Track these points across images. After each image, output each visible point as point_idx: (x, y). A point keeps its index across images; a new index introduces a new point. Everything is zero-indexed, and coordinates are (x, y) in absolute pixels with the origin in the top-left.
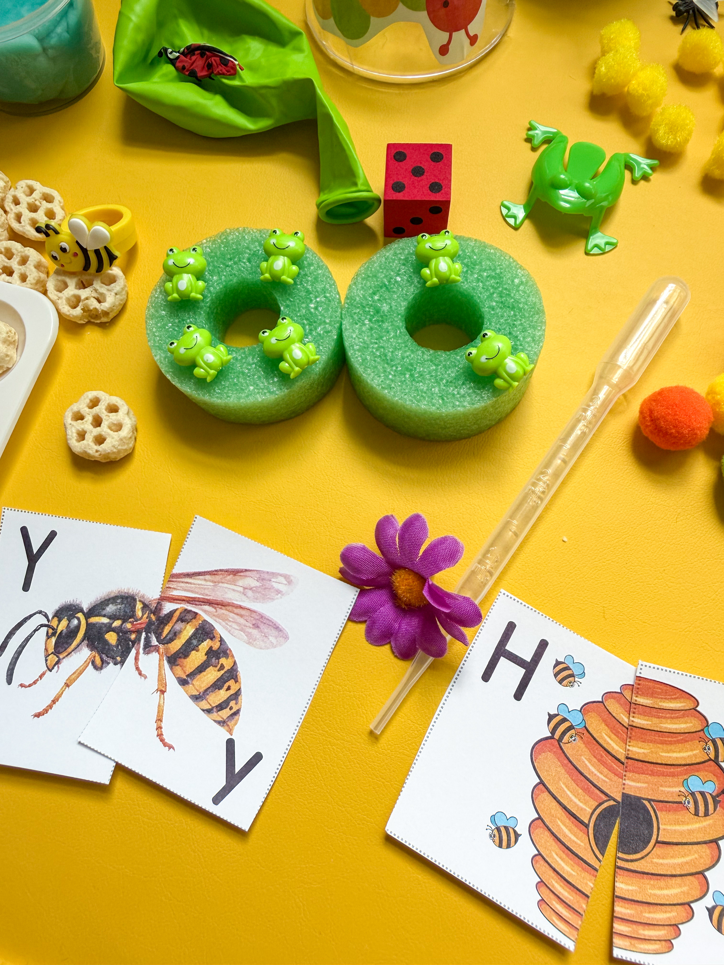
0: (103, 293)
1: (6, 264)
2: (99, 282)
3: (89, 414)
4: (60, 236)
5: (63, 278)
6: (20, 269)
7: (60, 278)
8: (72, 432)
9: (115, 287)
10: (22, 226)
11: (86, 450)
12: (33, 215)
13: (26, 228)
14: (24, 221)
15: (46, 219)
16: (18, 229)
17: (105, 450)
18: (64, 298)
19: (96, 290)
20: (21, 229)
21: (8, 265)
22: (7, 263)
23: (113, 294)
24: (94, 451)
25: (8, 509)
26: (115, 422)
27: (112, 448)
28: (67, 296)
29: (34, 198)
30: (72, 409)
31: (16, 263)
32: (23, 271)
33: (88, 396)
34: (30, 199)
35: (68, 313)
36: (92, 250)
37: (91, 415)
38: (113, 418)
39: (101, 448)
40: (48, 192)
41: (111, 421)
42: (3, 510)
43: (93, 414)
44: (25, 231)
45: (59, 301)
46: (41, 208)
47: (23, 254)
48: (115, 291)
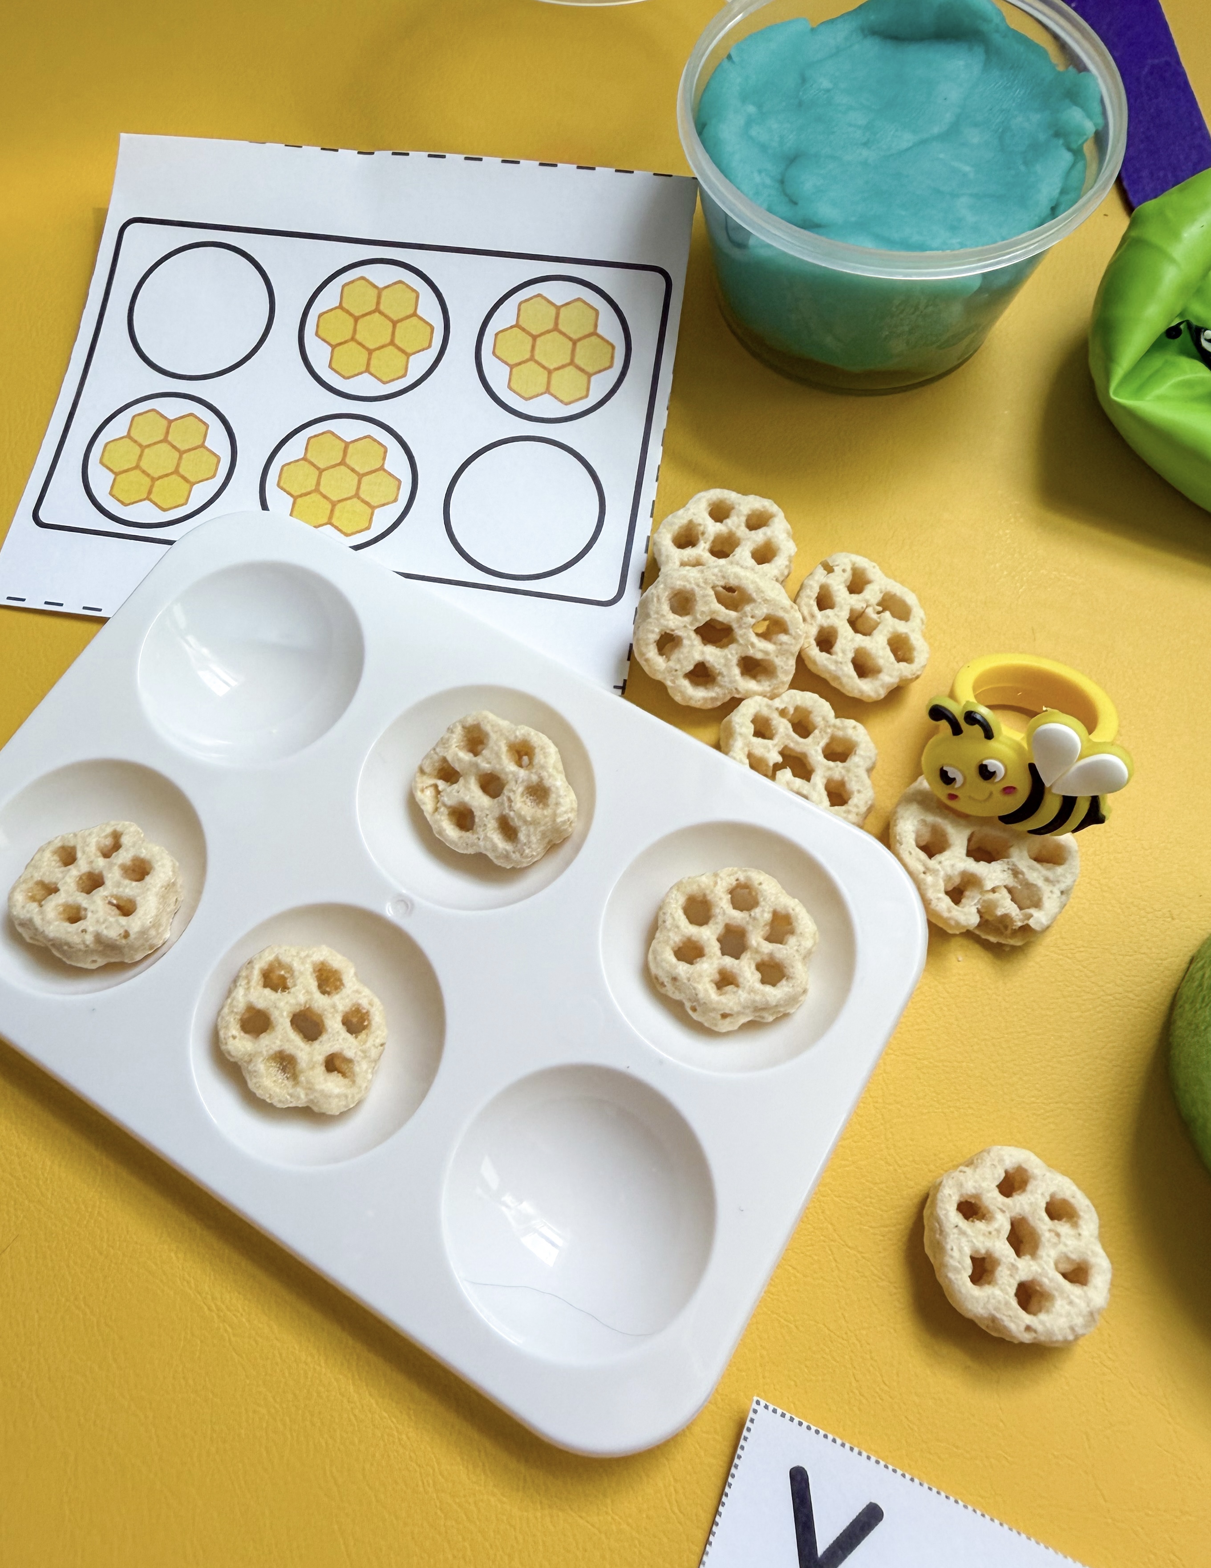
0: (1035, 885)
1: (792, 745)
2: (1025, 854)
3: (1003, 1212)
4: (992, 743)
5: (939, 821)
6: (829, 769)
7: (930, 818)
8: (961, 1250)
9: (1064, 876)
10: (836, 662)
11: (998, 1315)
12: (860, 640)
13: (845, 669)
14: (844, 652)
15: (972, 699)
16: (824, 666)
17: (1050, 1333)
18: (942, 873)
19: (1016, 873)
20: (832, 667)
21: (798, 749)
22: (797, 743)
23: (1057, 893)
24: (1022, 1328)
25: (766, 1407)
26: (1073, 1256)
27: (1068, 1331)
28: (949, 871)
29: (867, 601)
30: (961, 1185)
31: (819, 749)
32: (837, 776)
33: (1001, 1160)
34: (856, 602)
35: (946, 914)
36: (1059, 795)
37: (1008, 1215)
38: (1069, 1242)
39: (1042, 1323)
40: (898, 594)
41: (1064, 1249)
42: (754, 1406)
43: (1013, 1214)
44: (840, 673)
45: (929, 879)
46: (880, 627)
47: (840, 733)
48: (1063, 886)
